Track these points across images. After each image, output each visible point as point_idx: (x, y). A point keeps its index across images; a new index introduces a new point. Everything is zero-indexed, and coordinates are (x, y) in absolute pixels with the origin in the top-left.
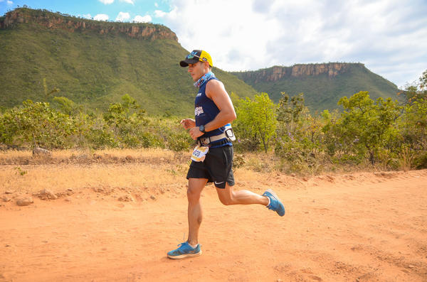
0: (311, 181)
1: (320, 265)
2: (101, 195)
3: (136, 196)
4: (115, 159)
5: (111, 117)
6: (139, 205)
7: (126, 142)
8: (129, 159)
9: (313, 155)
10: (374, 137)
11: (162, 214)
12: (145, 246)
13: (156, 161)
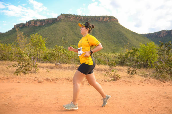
13: (101, 70)
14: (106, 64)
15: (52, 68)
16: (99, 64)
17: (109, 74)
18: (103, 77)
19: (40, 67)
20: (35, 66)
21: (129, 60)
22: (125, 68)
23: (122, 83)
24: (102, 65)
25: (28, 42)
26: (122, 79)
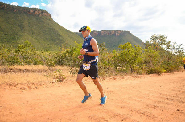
0: (106, 80)
1: (108, 115)
2: (11, 87)
3: (29, 87)
4: (20, 70)
5: (19, 51)
6: (30, 91)
7: (26, 62)
8: (27, 70)
9: (108, 69)
10: (132, 61)
11: (41, 95)
12: (31, 110)
13: (39, 71)
14: (43, 65)
16: (35, 65)
24: (39, 65)
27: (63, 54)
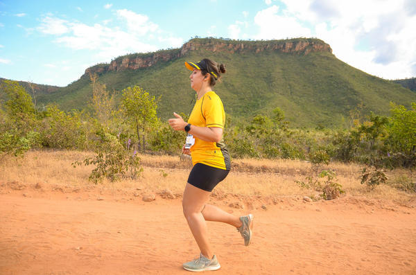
3: (248, 203)
4: (251, 168)
5: (252, 128)
7: (266, 152)
8: (264, 169)
11: (267, 225)
13: (291, 172)
14: (302, 158)
15: (174, 166)
16: (285, 158)
17: (313, 181)
18: (297, 189)
19: (144, 164)
20: (134, 162)
21: (363, 146)
22: (354, 167)
23: (349, 205)
24: (293, 159)
25: (117, 107)
26: (349, 195)
27: (354, 133)
